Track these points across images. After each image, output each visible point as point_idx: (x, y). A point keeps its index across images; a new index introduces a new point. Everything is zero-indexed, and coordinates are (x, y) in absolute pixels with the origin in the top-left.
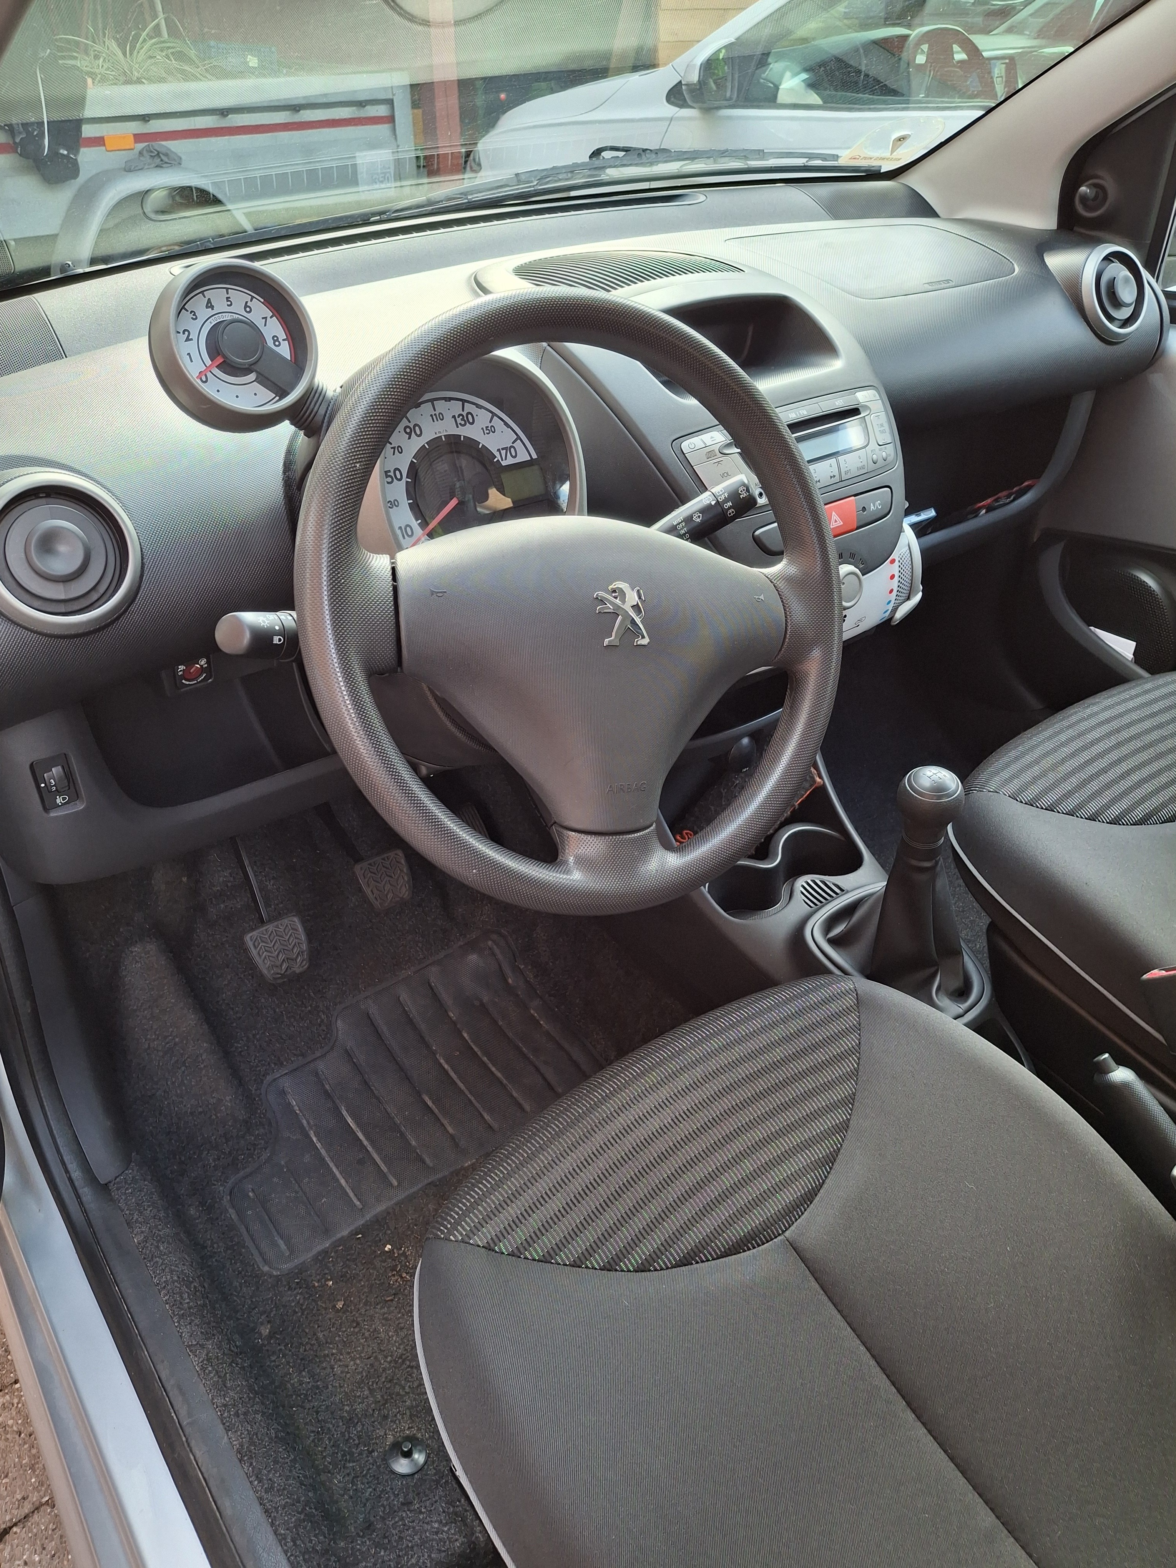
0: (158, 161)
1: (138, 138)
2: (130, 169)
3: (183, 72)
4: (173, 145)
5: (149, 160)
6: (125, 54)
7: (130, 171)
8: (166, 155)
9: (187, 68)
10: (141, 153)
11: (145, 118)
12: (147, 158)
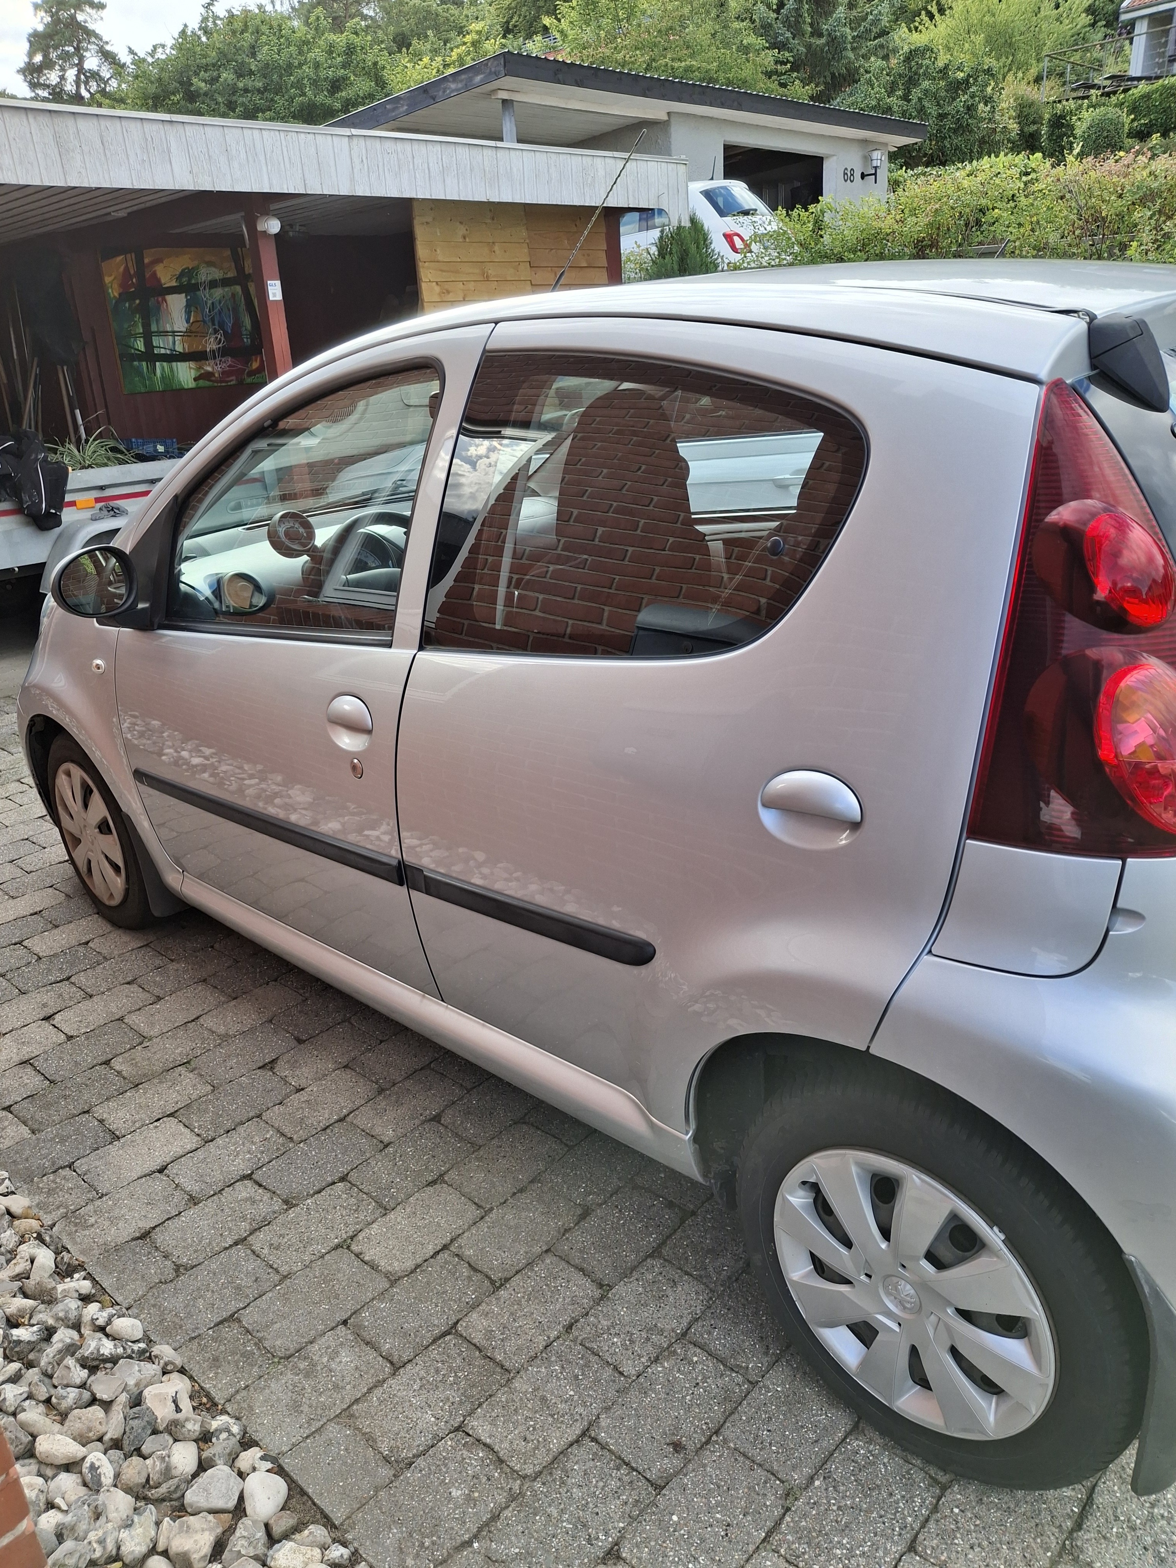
0: (112, 513)
1: (98, 500)
2: (94, 519)
3: (117, 459)
4: (120, 503)
5: (106, 513)
6: (79, 451)
7: (96, 520)
8: (118, 509)
9: (119, 456)
10: (100, 509)
11: (102, 488)
12: (105, 512)
